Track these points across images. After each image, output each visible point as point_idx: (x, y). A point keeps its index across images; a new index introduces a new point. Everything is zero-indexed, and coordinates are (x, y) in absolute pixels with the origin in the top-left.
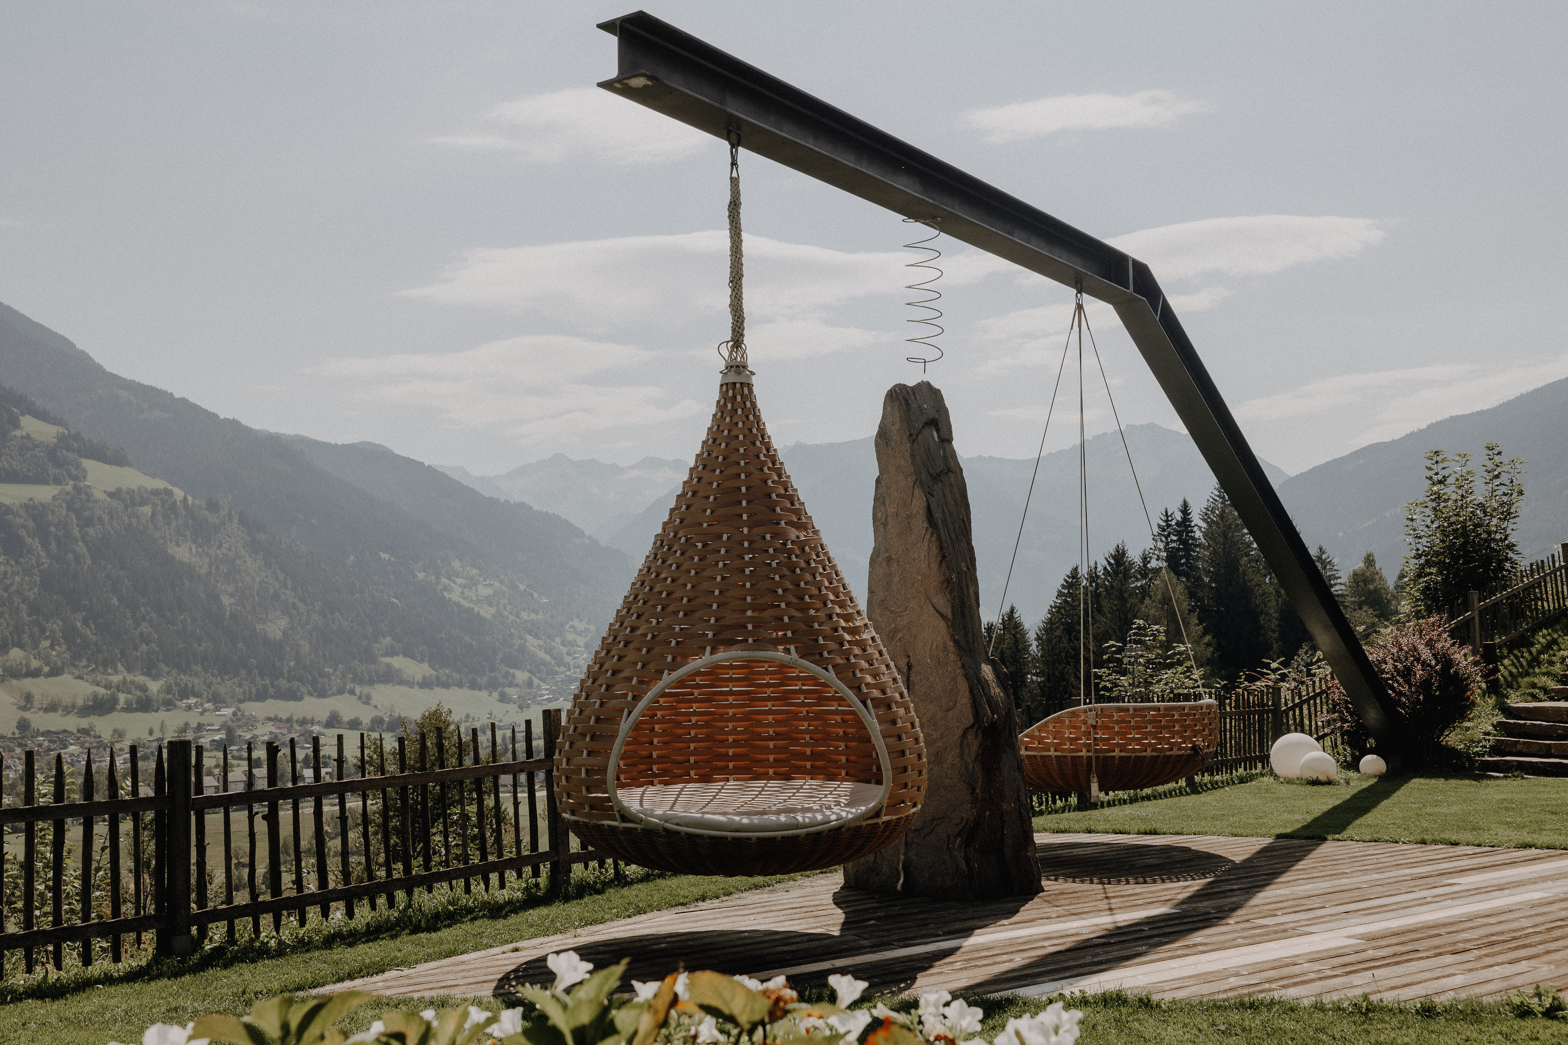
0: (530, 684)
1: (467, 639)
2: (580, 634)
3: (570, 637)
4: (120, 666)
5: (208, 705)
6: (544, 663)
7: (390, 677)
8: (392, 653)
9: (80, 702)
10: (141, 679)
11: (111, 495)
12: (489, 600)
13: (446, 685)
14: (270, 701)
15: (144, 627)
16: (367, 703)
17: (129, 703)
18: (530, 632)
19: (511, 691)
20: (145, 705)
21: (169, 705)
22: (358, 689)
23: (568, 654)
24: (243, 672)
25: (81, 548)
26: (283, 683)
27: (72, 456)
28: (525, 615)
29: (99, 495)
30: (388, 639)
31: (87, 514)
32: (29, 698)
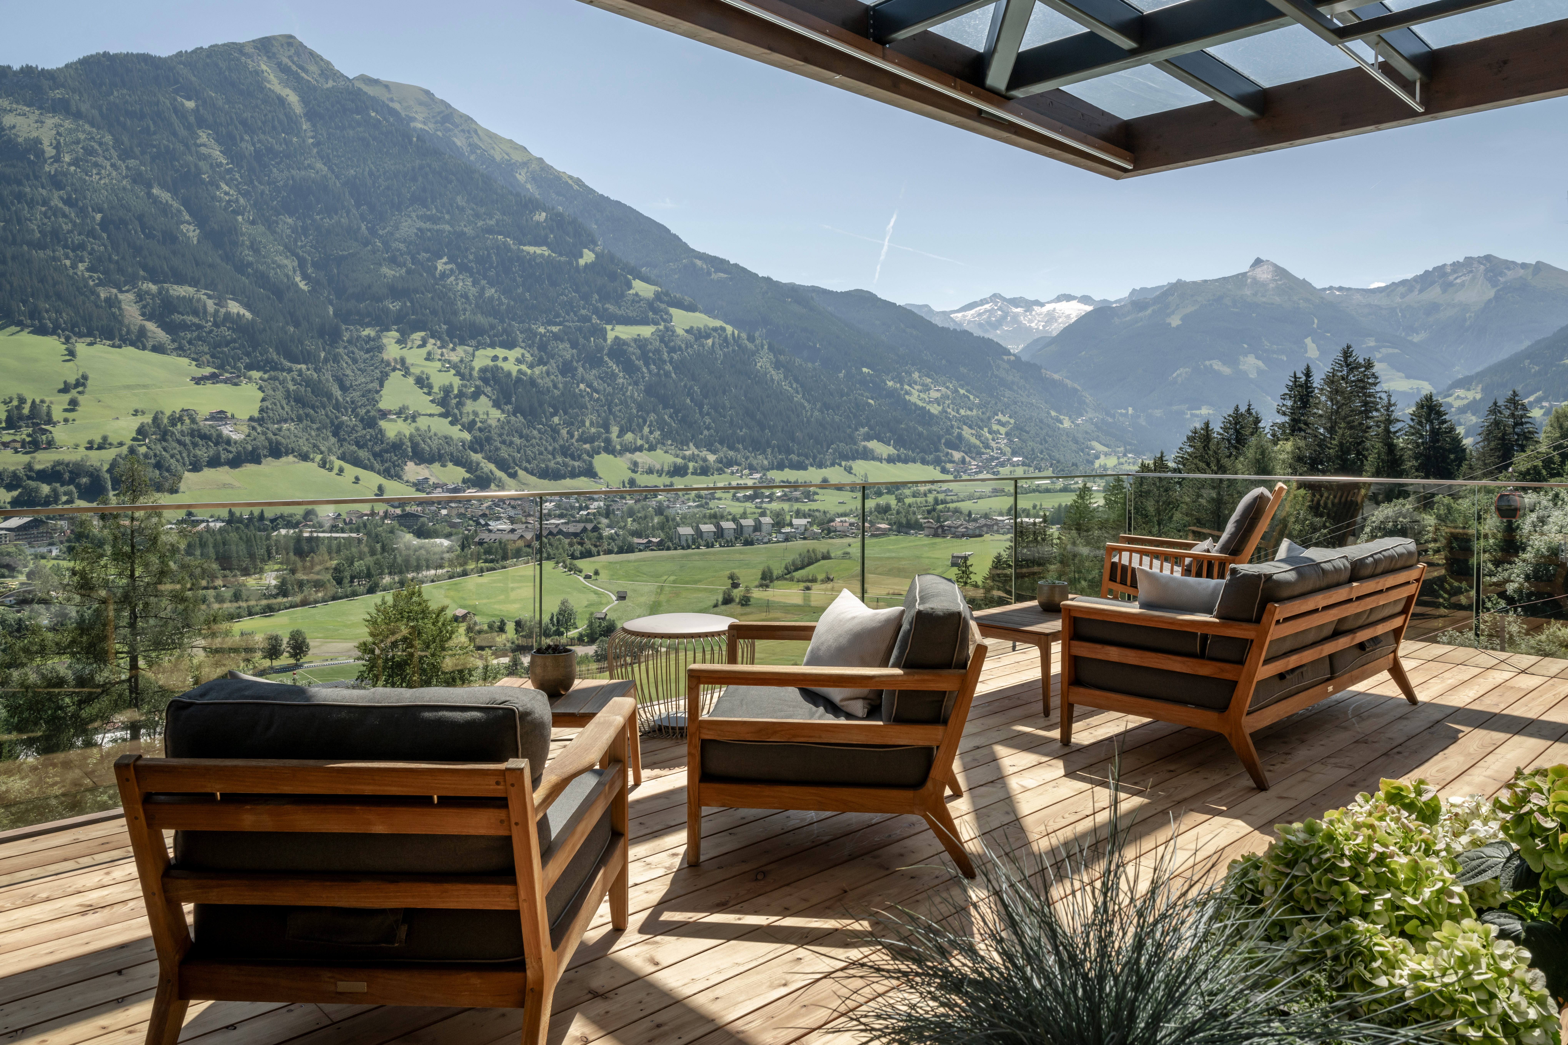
0: (963, 461)
1: (920, 429)
2: (1003, 424)
3: (995, 427)
4: (691, 445)
5: (746, 472)
6: (975, 447)
7: (867, 455)
8: (868, 438)
9: (666, 468)
10: (704, 453)
11: (687, 331)
12: (937, 401)
13: (906, 461)
14: (787, 470)
15: (708, 420)
16: (850, 473)
17: (695, 469)
18: (965, 424)
19: (949, 466)
20: (704, 471)
21: (721, 471)
22: (843, 463)
23: (993, 440)
24: (769, 451)
25: (668, 367)
26: (794, 457)
27: (663, 306)
28: (962, 412)
29: (680, 331)
30: (866, 429)
31: (672, 344)
32: (635, 464)
